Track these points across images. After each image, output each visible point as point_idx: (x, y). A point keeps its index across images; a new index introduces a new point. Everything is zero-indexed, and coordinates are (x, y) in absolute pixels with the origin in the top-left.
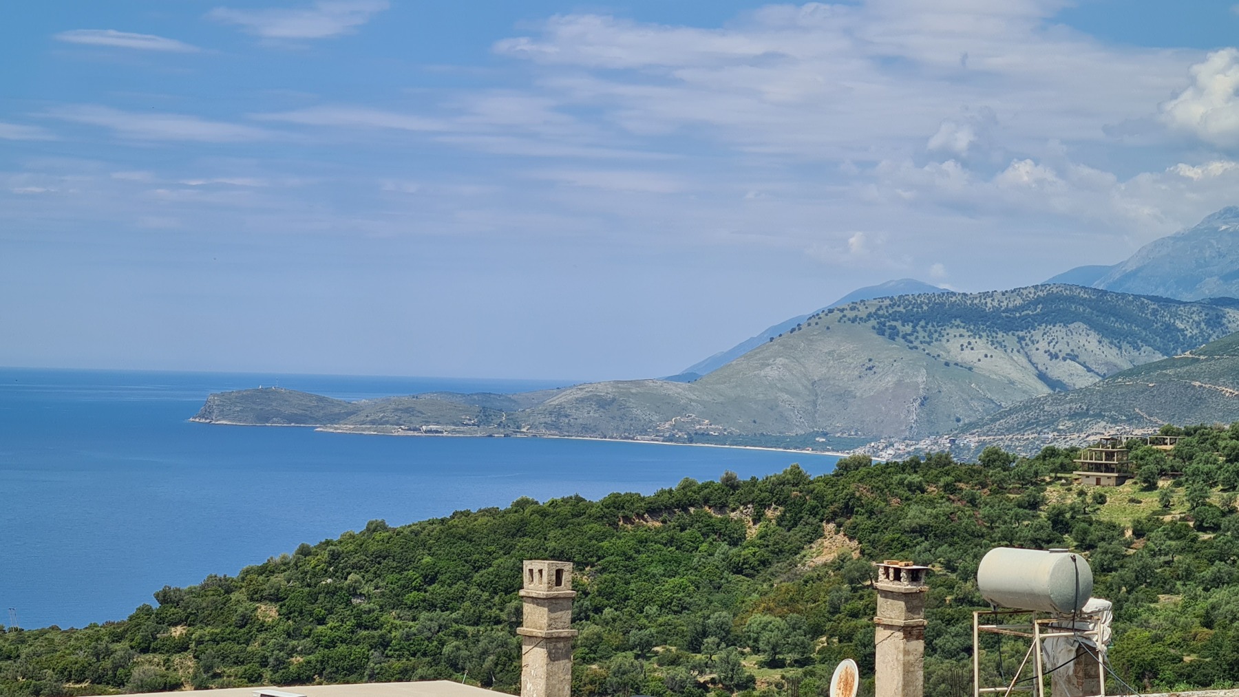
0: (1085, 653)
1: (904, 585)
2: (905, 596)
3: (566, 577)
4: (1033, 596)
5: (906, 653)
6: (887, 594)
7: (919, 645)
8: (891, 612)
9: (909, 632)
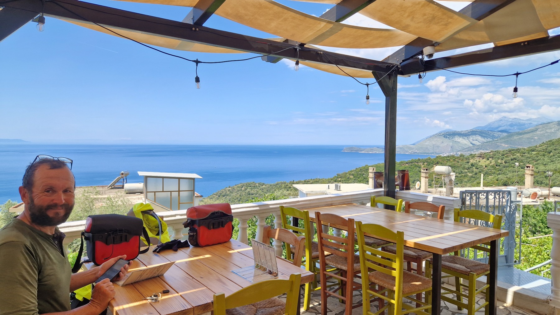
0: (451, 180)
1: (425, 171)
2: (425, 172)
3: (375, 169)
4: (442, 172)
5: (425, 180)
6: (423, 172)
7: (427, 179)
8: (423, 175)
9: (426, 177)
